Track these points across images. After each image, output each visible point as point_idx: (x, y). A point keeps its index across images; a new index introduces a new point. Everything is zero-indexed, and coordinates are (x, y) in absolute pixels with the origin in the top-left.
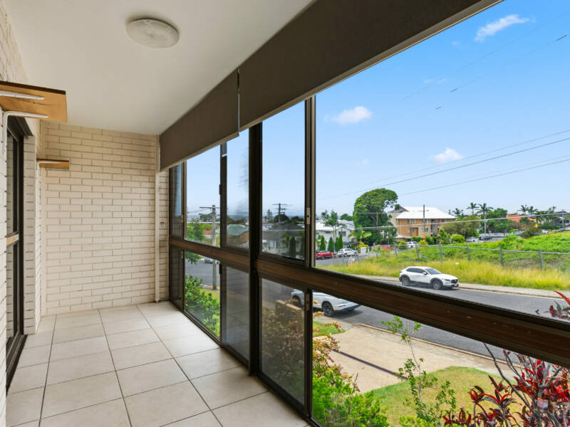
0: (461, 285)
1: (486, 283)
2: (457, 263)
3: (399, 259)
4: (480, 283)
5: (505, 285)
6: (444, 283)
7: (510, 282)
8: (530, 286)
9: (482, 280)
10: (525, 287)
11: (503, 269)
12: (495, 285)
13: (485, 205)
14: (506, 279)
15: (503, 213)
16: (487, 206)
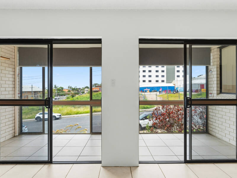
0: (62, 117)
1: (70, 114)
2: (58, 109)
3: (30, 110)
4: (68, 115)
5: (77, 114)
6: (57, 117)
7: (78, 113)
8: (84, 113)
9: (69, 113)
10: (82, 114)
11: (75, 109)
12: (74, 114)
13: (56, 85)
14: (77, 112)
15: (62, 88)
16: (57, 86)
